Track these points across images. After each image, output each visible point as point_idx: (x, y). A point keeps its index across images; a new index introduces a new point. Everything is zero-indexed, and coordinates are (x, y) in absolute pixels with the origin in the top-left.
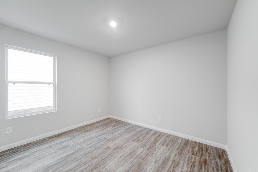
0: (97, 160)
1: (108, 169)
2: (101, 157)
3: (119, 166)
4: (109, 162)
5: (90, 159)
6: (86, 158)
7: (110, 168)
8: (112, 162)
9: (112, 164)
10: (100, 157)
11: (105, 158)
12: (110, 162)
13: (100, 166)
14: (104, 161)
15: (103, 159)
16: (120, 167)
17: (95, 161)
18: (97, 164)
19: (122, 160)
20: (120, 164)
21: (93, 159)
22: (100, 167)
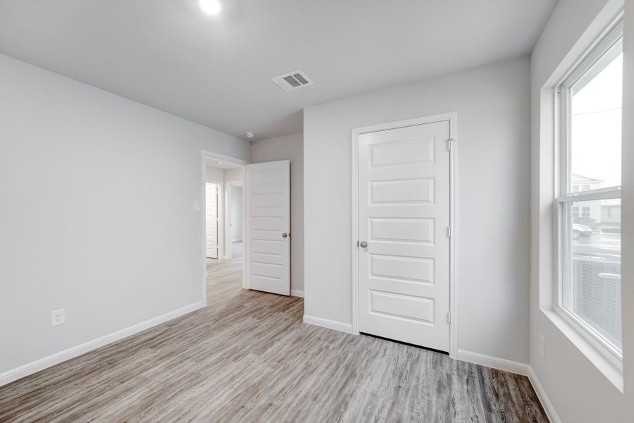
0: (259, 404)
1: (226, 388)
2: (249, 414)
3: (200, 397)
4: (226, 403)
5: (276, 403)
6: (289, 405)
7: (223, 391)
8: (218, 402)
9: (217, 399)
10: (251, 412)
11: (238, 411)
12: (224, 402)
13: (247, 390)
14: (239, 402)
15: (242, 407)
16: (200, 395)
17: (263, 401)
18: (255, 394)
19: (190, 411)
20: (196, 400)
21: (271, 405)
22: (246, 388)
